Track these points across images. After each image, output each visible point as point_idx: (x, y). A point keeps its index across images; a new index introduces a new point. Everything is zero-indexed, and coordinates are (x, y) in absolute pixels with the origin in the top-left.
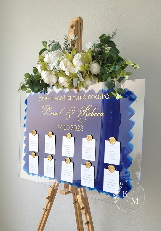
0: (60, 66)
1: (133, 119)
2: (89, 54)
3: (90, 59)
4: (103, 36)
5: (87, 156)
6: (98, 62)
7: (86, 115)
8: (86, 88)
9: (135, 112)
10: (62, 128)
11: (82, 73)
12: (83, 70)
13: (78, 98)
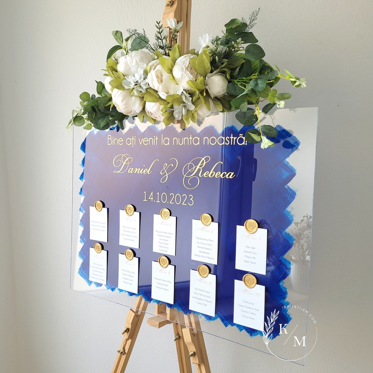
0: (148, 80)
1: (292, 185)
2: (205, 57)
3: (207, 67)
4: (233, 21)
5: (200, 254)
6: (223, 73)
7: (200, 175)
8: (200, 123)
9: (297, 172)
10: (152, 199)
11: (191, 94)
12: (194, 89)
13: (183, 142)
